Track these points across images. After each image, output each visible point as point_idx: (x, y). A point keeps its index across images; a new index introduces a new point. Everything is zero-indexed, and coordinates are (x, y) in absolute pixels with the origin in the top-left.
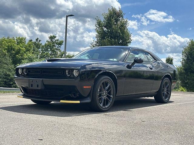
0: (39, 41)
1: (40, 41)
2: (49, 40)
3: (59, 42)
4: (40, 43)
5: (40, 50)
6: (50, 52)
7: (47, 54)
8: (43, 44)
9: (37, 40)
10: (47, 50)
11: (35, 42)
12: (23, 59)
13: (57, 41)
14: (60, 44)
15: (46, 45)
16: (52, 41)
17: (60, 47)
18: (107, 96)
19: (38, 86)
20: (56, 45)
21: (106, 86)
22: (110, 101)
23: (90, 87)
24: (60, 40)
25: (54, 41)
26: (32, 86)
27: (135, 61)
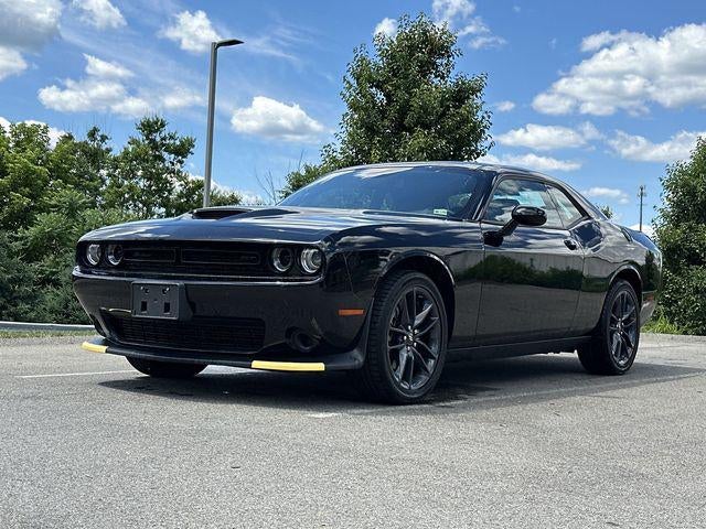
0: (103, 140)
1: (104, 138)
2: (140, 137)
3: (178, 143)
4: (104, 147)
5: (104, 172)
6: (141, 184)
7: (131, 188)
8: (117, 152)
9: (92, 134)
10: (130, 174)
11: (86, 143)
12: (41, 211)
13: (172, 142)
14: (182, 151)
15: (126, 153)
16: (153, 141)
17: (181, 162)
18: (419, 347)
19: (167, 308)
20: (166, 155)
21: (419, 311)
22: (426, 370)
23: (360, 312)
24: (182, 135)
25: (158, 139)
26: (144, 306)
27: (519, 219)
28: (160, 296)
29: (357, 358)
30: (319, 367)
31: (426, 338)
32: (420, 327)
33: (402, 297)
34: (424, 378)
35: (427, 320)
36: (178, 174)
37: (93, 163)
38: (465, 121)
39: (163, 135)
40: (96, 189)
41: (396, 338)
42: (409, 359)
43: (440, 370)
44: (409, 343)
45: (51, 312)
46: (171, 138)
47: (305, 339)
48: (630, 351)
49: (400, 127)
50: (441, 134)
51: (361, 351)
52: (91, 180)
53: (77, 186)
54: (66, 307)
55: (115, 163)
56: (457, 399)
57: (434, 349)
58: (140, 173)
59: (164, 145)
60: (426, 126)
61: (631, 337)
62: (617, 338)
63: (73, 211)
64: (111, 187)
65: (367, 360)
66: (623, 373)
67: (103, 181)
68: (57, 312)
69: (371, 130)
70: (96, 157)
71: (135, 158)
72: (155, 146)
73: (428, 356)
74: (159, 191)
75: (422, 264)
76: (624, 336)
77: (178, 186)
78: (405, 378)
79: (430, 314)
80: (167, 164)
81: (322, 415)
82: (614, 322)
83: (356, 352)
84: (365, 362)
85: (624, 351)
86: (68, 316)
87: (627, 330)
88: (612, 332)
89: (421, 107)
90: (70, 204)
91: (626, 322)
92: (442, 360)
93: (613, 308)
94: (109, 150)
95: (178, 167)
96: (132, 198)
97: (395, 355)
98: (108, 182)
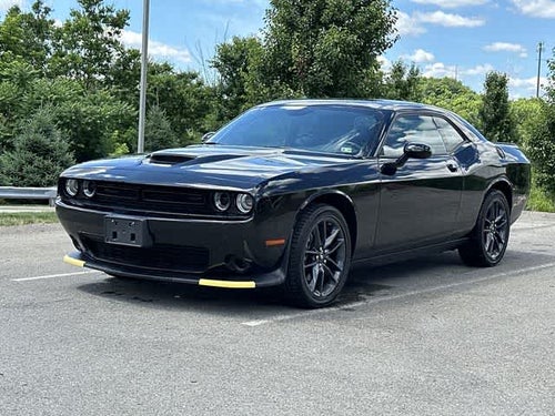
0: (46, 12)
1: (47, 10)
2: (81, 9)
4: (48, 19)
5: (48, 42)
6: (83, 52)
7: (74, 58)
8: (59, 24)
9: (36, 7)
10: (72, 44)
11: (31, 15)
13: (109, 14)
14: (119, 22)
15: (68, 25)
16: (91, 13)
17: (117, 33)
18: (329, 264)
19: (133, 237)
20: (104, 26)
21: (329, 235)
22: (334, 280)
23: (283, 241)
24: (118, 8)
25: (97, 11)
26: (115, 235)
27: (409, 154)
28: (127, 227)
29: (279, 276)
30: (251, 285)
31: (334, 256)
32: (329, 247)
33: (316, 226)
34: (332, 287)
35: (335, 241)
36: (115, 44)
37: (39, 32)
38: (374, 17)
39: (101, 7)
40: (42, 58)
41: (310, 258)
42: (320, 273)
43: (344, 279)
44: (320, 261)
45: (8, 174)
46: (109, 10)
47: (240, 263)
48: (501, 246)
49: (317, 23)
50: (352, 31)
51: (283, 271)
52: (37, 50)
53: (25, 55)
54: (21, 170)
55: (58, 34)
56: (358, 300)
57: (340, 264)
58: (81, 43)
59: (102, 17)
60: (339, 23)
61: (502, 235)
62: (491, 236)
63: (23, 81)
64: (56, 56)
65: (288, 277)
66: (494, 265)
67: (48, 50)
68: (14, 175)
69: (291, 26)
70: (40, 28)
71: (76, 30)
72: (95, 19)
73: (335, 269)
74: (98, 60)
75: (332, 199)
76: (496, 235)
77: (115, 55)
78: (317, 287)
79: (337, 236)
80: (105, 35)
81: (253, 323)
82: (488, 224)
83: (278, 271)
84: (286, 278)
85: (496, 247)
86: (23, 178)
87: (499, 230)
88: (486, 233)
89: (336, 7)
90: (21, 76)
91: (498, 223)
92: (347, 272)
93: (487, 213)
94: (52, 22)
95: (115, 37)
96: (75, 66)
97: (309, 271)
98: (52, 50)
